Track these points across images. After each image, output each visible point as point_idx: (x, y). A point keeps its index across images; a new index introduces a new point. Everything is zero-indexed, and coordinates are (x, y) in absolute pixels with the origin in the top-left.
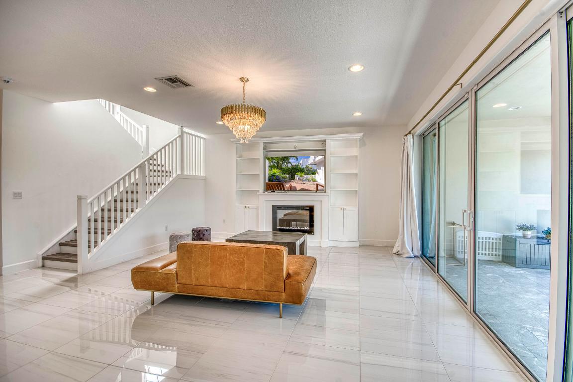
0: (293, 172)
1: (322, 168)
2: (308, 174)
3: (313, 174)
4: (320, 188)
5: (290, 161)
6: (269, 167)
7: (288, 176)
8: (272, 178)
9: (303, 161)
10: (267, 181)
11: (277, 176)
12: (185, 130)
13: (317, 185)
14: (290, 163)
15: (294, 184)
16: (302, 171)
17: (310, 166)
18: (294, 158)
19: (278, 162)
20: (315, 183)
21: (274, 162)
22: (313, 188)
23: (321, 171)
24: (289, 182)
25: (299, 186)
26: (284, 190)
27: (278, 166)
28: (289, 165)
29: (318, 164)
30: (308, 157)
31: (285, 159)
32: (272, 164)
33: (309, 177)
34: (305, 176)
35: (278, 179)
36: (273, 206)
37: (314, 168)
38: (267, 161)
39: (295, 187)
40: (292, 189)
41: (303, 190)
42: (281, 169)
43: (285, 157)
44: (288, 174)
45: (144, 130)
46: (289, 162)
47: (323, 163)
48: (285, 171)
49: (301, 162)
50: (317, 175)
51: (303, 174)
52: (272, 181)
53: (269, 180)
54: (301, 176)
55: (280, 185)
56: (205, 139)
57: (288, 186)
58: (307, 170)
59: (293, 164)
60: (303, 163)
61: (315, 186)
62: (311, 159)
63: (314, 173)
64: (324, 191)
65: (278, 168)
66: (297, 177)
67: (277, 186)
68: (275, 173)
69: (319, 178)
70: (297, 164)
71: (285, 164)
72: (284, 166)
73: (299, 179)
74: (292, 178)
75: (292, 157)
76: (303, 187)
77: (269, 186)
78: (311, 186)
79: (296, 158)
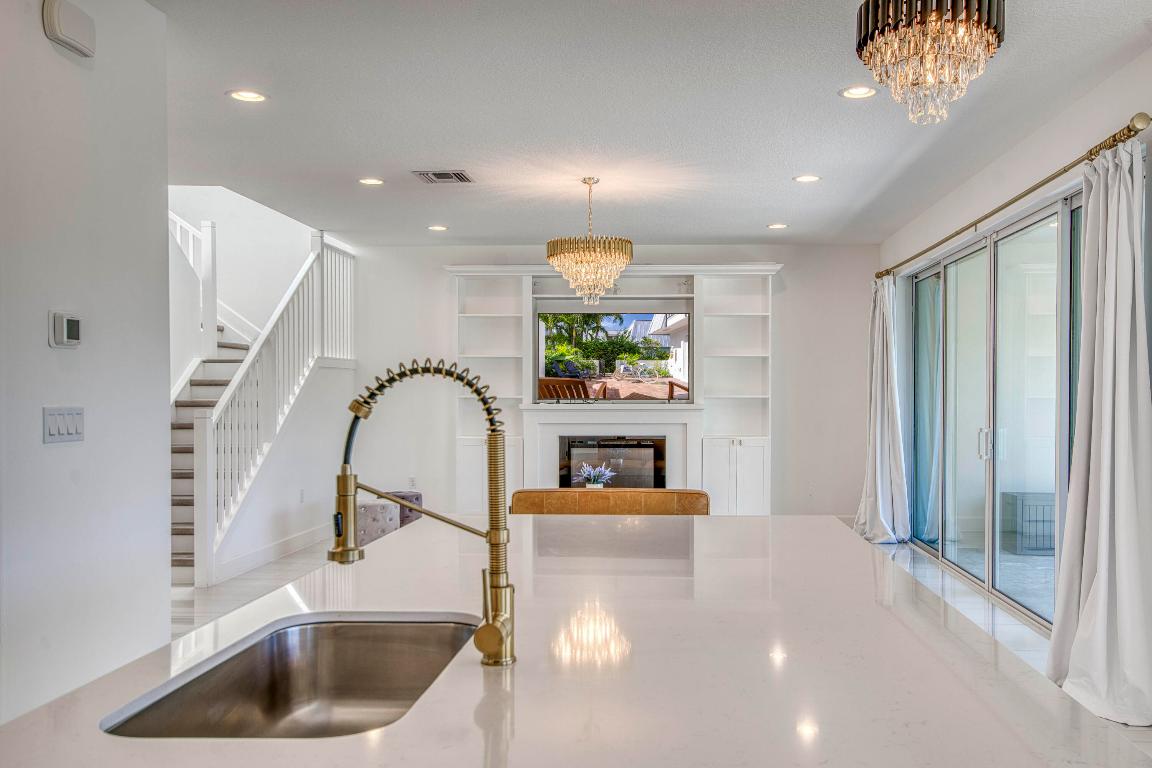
0: (610, 353)
1: (684, 345)
2: (649, 358)
3: (661, 358)
4: (678, 392)
5: (604, 324)
6: (547, 338)
7: (596, 362)
8: (553, 368)
9: (636, 326)
10: (542, 375)
11: (569, 363)
12: (329, 239)
13: (672, 385)
14: (603, 329)
15: (612, 382)
16: (632, 349)
17: (654, 339)
18: (613, 318)
19: (571, 326)
20: (667, 380)
21: (561, 327)
22: (662, 391)
23: (680, 352)
24: (600, 377)
25: (625, 388)
26: (587, 396)
27: (571, 336)
28: (601, 335)
29: (673, 334)
30: (648, 316)
31: (590, 319)
32: (555, 331)
33: (651, 365)
34: (642, 363)
35: (573, 372)
36: (562, 438)
37: (663, 342)
38: (542, 325)
39: (616, 392)
40: (608, 395)
41: (634, 397)
42: (579, 344)
43: (589, 315)
44: (599, 357)
45: (205, 235)
46: (598, 329)
47: (688, 332)
48: (587, 350)
49: (631, 328)
50: (670, 361)
51: (635, 358)
52: (556, 375)
53: (548, 373)
54: (630, 364)
55: (576, 384)
56: (353, 257)
57: (596, 387)
58: (645, 348)
59: (611, 333)
60: (633, 331)
61: (667, 388)
62: (658, 320)
63: (663, 354)
64: (689, 399)
65: (570, 342)
66: (620, 366)
67: (569, 388)
68: (562, 355)
69: (677, 367)
70: (622, 333)
71: (591, 332)
72: (586, 338)
73: (626, 369)
74: (609, 367)
75: (607, 314)
76: (635, 391)
77: (547, 387)
78: (657, 386)
79: (619, 317)
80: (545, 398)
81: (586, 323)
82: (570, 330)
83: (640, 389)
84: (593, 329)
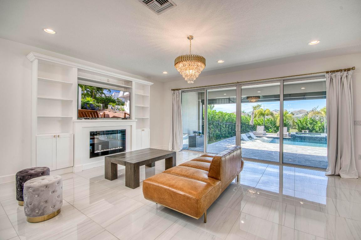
0: (107, 102)
1: (129, 101)
2: (119, 105)
4: (127, 116)
5: (105, 92)
6: (82, 94)
7: (102, 105)
8: (84, 106)
9: (115, 94)
10: (80, 108)
11: (91, 104)
13: (125, 113)
14: (104, 94)
15: (107, 112)
16: (114, 102)
17: (120, 99)
18: (107, 90)
20: (124, 112)
21: (88, 91)
22: (122, 116)
23: (128, 103)
24: (103, 110)
25: (111, 114)
26: (98, 117)
27: (92, 94)
28: (103, 95)
29: (126, 98)
30: (119, 91)
31: (99, 89)
32: (85, 92)
33: (119, 107)
34: (116, 106)
35: (92, 108)
36: (90, 132)
37: (123, 100)
38: (80, 89)
39: (108, 115)
40: (105, 116)
41: (114, 117)
42: (95, 98)
43: (99, 88)
44: (103, 103)
46: (102, 93)
47: (130, 98)
48: (98, 100)
49: (113, 94)
50: (125, 106)
51: (115, 104)
52: (86, 108)
53: (82, 108)
54: (113, 106)
55: (94, 112)
57: (101, 113)
58: (118, 102)
59: (106, 95)
60: (114, 96)
62: (121, 93)
63: (123, 104)
64: (130, 118)
65: (92, 96)
66: (110, 107)
67: (91, 114)
68: (88, 101)
69: (126, 108)
70: (110, 96)
71: (99, 94)
72: (98, 96)
73: (112, 108)
74: (106, 107)
75: (105, 89)
76: (114, 115)
77: (82, 113)
78: (121, 114)
79: (109, 90)
80: (81, 117)
81: (98, 90)
82: (92, 92)
83: (116, 115)
84: (101, 93)
